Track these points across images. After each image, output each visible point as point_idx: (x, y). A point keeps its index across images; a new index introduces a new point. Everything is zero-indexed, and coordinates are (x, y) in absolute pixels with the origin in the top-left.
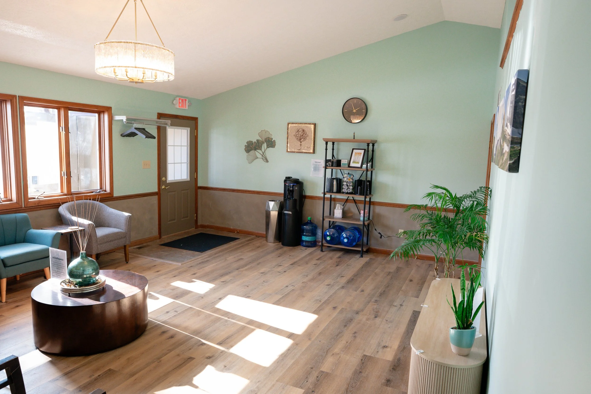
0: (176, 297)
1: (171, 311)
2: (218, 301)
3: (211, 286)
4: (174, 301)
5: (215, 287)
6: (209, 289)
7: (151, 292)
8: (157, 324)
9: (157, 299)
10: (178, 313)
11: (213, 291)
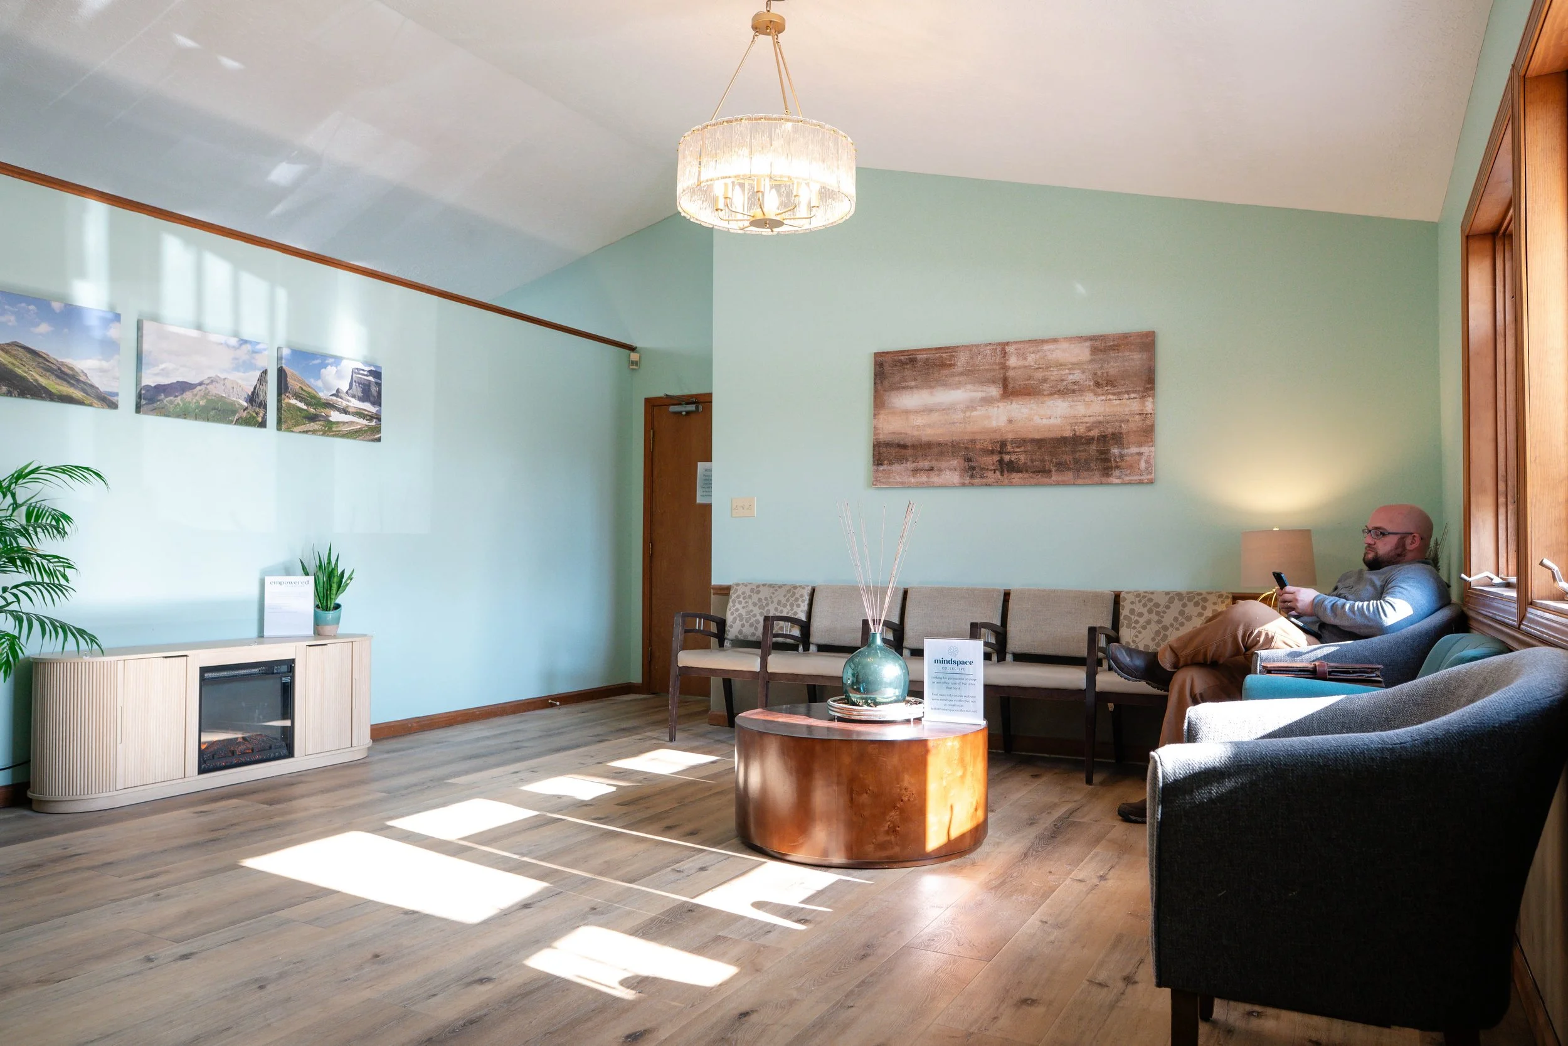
0: (691, 912)
1: (693, 871)
2: (535, 900)
3: (544, 961)
4: (692, 898)
5: (528, 956)
6: (557, 944)
7: (801, 931)
8: (719, 847)
9: (758, 905)
10: (671, 867)
11: (543, 939)
